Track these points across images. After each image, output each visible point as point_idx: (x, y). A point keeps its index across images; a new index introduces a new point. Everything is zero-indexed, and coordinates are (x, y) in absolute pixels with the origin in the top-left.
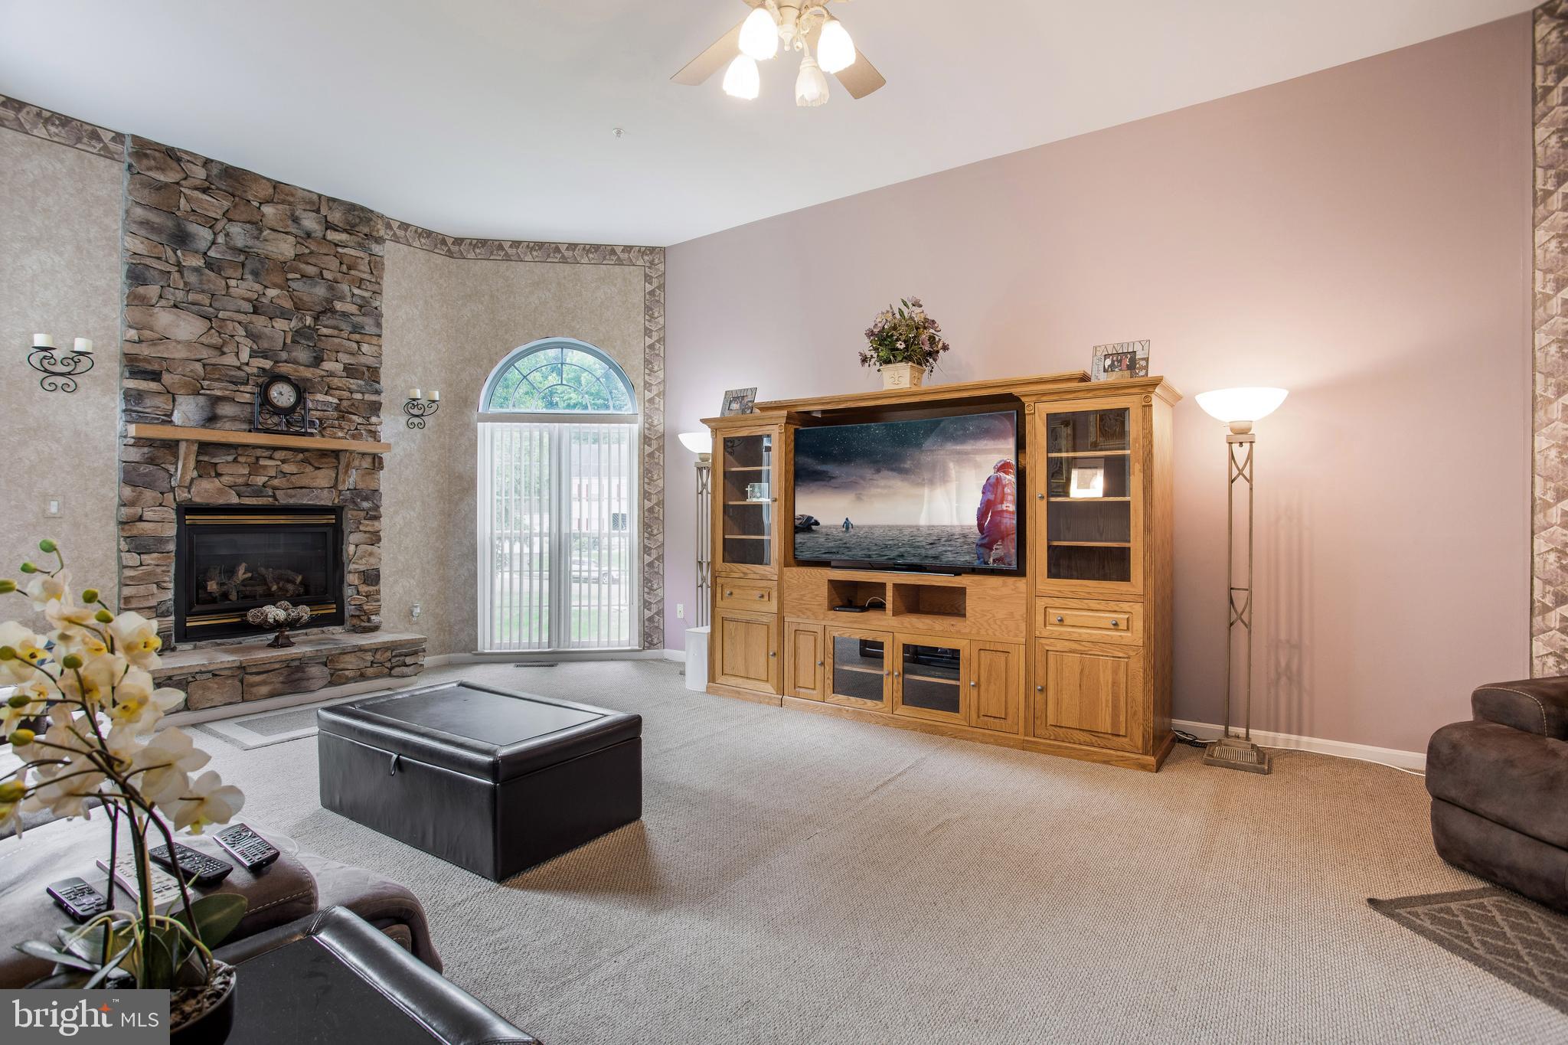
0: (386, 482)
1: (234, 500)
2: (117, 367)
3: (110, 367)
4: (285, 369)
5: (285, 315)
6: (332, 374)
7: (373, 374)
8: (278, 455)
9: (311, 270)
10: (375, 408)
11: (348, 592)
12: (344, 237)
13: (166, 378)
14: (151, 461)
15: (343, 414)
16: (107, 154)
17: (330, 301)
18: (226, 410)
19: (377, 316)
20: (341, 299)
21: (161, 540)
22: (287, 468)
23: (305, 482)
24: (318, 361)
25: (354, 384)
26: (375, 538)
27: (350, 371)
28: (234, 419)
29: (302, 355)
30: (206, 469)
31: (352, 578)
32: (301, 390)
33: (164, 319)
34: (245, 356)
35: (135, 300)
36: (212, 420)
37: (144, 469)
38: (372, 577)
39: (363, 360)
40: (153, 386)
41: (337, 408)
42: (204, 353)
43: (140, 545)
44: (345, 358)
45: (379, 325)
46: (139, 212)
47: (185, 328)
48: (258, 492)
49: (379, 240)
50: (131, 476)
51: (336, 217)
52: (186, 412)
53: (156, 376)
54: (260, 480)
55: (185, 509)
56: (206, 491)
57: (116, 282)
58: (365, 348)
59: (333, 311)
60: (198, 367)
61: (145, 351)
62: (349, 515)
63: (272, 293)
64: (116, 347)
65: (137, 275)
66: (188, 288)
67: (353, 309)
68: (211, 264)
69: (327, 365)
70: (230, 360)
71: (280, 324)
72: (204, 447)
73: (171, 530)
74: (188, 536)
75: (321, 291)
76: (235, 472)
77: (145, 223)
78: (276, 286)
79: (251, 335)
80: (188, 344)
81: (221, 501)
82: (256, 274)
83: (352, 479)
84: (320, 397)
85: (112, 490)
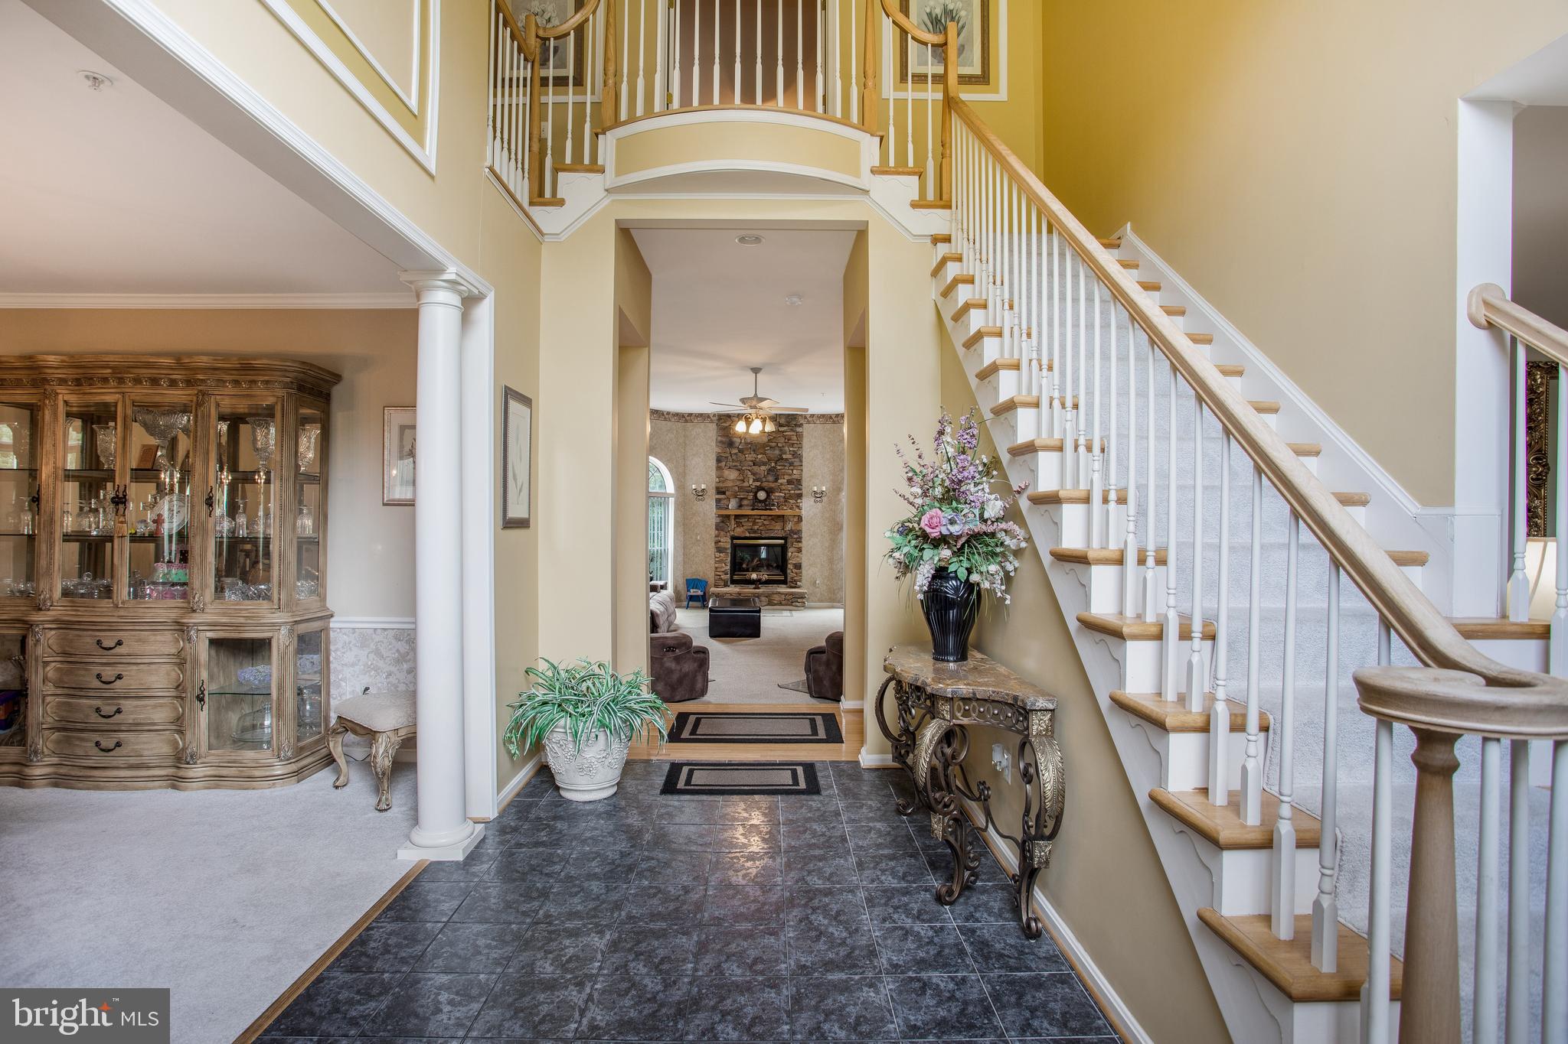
0: (805, 526)
1: (748, 535)
2: (714, 491)
3: (712, 492)
4: (765, 484)
5: (764, 464)
6: (781, 484)
7: (799, 482)
8: (762, 517)
9: (774, 444)
10: (800, 496)
11: (789, 571)
12: (785, 428)
13: (727, 493)
14: (723, 522)
15: (786, 499)
16: (712, 421)
17: (781, 455)
18: (745, 502)
19: (800, 457)
20: (785, 453)
21: (726, 549)
22: (765, 522)
23: (772, 528)
24: (776, 480)
25: (790, 487)
26: (800, 550)
27: (789, 482)
28: (747, 505)
29: (771, 478)
30: (739, 524)
31: (790, 566)
32: (769, 492)
33: (726, 473)
34: (751, 482)
35: (719, 468)
36: (740, 506)
37: (721, 524)
38: (798, 566)
39: (794, 477)
40: (723, 496)
41: (784, 497)
42: (738, 483)
43: (720, 550)
44: (787, 477)
45: (801, 461)
46: (719, 438)
47: (732, 475)
48: (755, 532)
49: (801, 425)
50: (718, 528)
51: (782, 421)
52: (733, 504)
53: (724, 493)
54: (756, 527)
55: (733, 538)
56: (739, 532)
57: (713, 463)
58: (795, 472)
59: (782, 459)
60: (736, 488)
61: (721, 485)
62: (789, 540)
63: (760, 456)
64: (714, 485)
65: (719, 460)
66: (733, 461)
67: (790, 456)
68: (740, 451)
69: (780, 481)
70: (746, 484)
71: (763, 468)
72: (737, 517)
73: (729, 546)
74: (734, 547)
75: (777, 452)
76: (748, 525)
77: (721, 442)
78: (761, 453)
79: (754, 474)
80: (733, 481)
81: (743, 535)
82: (754, 451)
83: (788, 527)
84: (777, 494)
85: (713, 532)
